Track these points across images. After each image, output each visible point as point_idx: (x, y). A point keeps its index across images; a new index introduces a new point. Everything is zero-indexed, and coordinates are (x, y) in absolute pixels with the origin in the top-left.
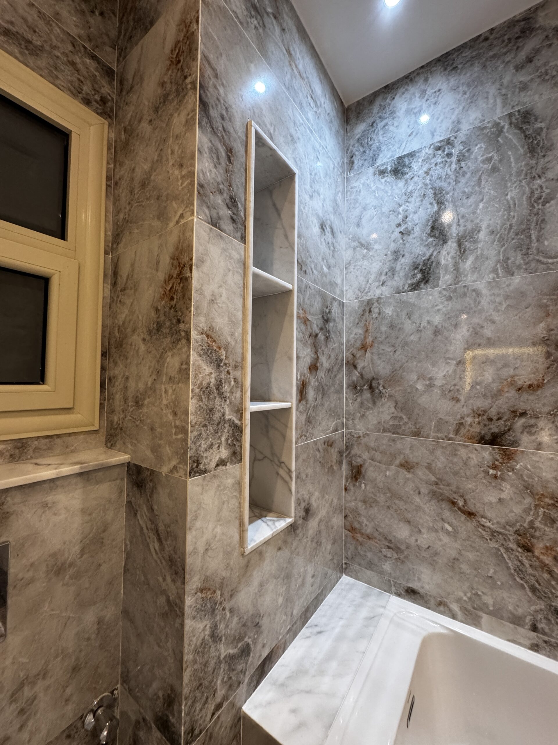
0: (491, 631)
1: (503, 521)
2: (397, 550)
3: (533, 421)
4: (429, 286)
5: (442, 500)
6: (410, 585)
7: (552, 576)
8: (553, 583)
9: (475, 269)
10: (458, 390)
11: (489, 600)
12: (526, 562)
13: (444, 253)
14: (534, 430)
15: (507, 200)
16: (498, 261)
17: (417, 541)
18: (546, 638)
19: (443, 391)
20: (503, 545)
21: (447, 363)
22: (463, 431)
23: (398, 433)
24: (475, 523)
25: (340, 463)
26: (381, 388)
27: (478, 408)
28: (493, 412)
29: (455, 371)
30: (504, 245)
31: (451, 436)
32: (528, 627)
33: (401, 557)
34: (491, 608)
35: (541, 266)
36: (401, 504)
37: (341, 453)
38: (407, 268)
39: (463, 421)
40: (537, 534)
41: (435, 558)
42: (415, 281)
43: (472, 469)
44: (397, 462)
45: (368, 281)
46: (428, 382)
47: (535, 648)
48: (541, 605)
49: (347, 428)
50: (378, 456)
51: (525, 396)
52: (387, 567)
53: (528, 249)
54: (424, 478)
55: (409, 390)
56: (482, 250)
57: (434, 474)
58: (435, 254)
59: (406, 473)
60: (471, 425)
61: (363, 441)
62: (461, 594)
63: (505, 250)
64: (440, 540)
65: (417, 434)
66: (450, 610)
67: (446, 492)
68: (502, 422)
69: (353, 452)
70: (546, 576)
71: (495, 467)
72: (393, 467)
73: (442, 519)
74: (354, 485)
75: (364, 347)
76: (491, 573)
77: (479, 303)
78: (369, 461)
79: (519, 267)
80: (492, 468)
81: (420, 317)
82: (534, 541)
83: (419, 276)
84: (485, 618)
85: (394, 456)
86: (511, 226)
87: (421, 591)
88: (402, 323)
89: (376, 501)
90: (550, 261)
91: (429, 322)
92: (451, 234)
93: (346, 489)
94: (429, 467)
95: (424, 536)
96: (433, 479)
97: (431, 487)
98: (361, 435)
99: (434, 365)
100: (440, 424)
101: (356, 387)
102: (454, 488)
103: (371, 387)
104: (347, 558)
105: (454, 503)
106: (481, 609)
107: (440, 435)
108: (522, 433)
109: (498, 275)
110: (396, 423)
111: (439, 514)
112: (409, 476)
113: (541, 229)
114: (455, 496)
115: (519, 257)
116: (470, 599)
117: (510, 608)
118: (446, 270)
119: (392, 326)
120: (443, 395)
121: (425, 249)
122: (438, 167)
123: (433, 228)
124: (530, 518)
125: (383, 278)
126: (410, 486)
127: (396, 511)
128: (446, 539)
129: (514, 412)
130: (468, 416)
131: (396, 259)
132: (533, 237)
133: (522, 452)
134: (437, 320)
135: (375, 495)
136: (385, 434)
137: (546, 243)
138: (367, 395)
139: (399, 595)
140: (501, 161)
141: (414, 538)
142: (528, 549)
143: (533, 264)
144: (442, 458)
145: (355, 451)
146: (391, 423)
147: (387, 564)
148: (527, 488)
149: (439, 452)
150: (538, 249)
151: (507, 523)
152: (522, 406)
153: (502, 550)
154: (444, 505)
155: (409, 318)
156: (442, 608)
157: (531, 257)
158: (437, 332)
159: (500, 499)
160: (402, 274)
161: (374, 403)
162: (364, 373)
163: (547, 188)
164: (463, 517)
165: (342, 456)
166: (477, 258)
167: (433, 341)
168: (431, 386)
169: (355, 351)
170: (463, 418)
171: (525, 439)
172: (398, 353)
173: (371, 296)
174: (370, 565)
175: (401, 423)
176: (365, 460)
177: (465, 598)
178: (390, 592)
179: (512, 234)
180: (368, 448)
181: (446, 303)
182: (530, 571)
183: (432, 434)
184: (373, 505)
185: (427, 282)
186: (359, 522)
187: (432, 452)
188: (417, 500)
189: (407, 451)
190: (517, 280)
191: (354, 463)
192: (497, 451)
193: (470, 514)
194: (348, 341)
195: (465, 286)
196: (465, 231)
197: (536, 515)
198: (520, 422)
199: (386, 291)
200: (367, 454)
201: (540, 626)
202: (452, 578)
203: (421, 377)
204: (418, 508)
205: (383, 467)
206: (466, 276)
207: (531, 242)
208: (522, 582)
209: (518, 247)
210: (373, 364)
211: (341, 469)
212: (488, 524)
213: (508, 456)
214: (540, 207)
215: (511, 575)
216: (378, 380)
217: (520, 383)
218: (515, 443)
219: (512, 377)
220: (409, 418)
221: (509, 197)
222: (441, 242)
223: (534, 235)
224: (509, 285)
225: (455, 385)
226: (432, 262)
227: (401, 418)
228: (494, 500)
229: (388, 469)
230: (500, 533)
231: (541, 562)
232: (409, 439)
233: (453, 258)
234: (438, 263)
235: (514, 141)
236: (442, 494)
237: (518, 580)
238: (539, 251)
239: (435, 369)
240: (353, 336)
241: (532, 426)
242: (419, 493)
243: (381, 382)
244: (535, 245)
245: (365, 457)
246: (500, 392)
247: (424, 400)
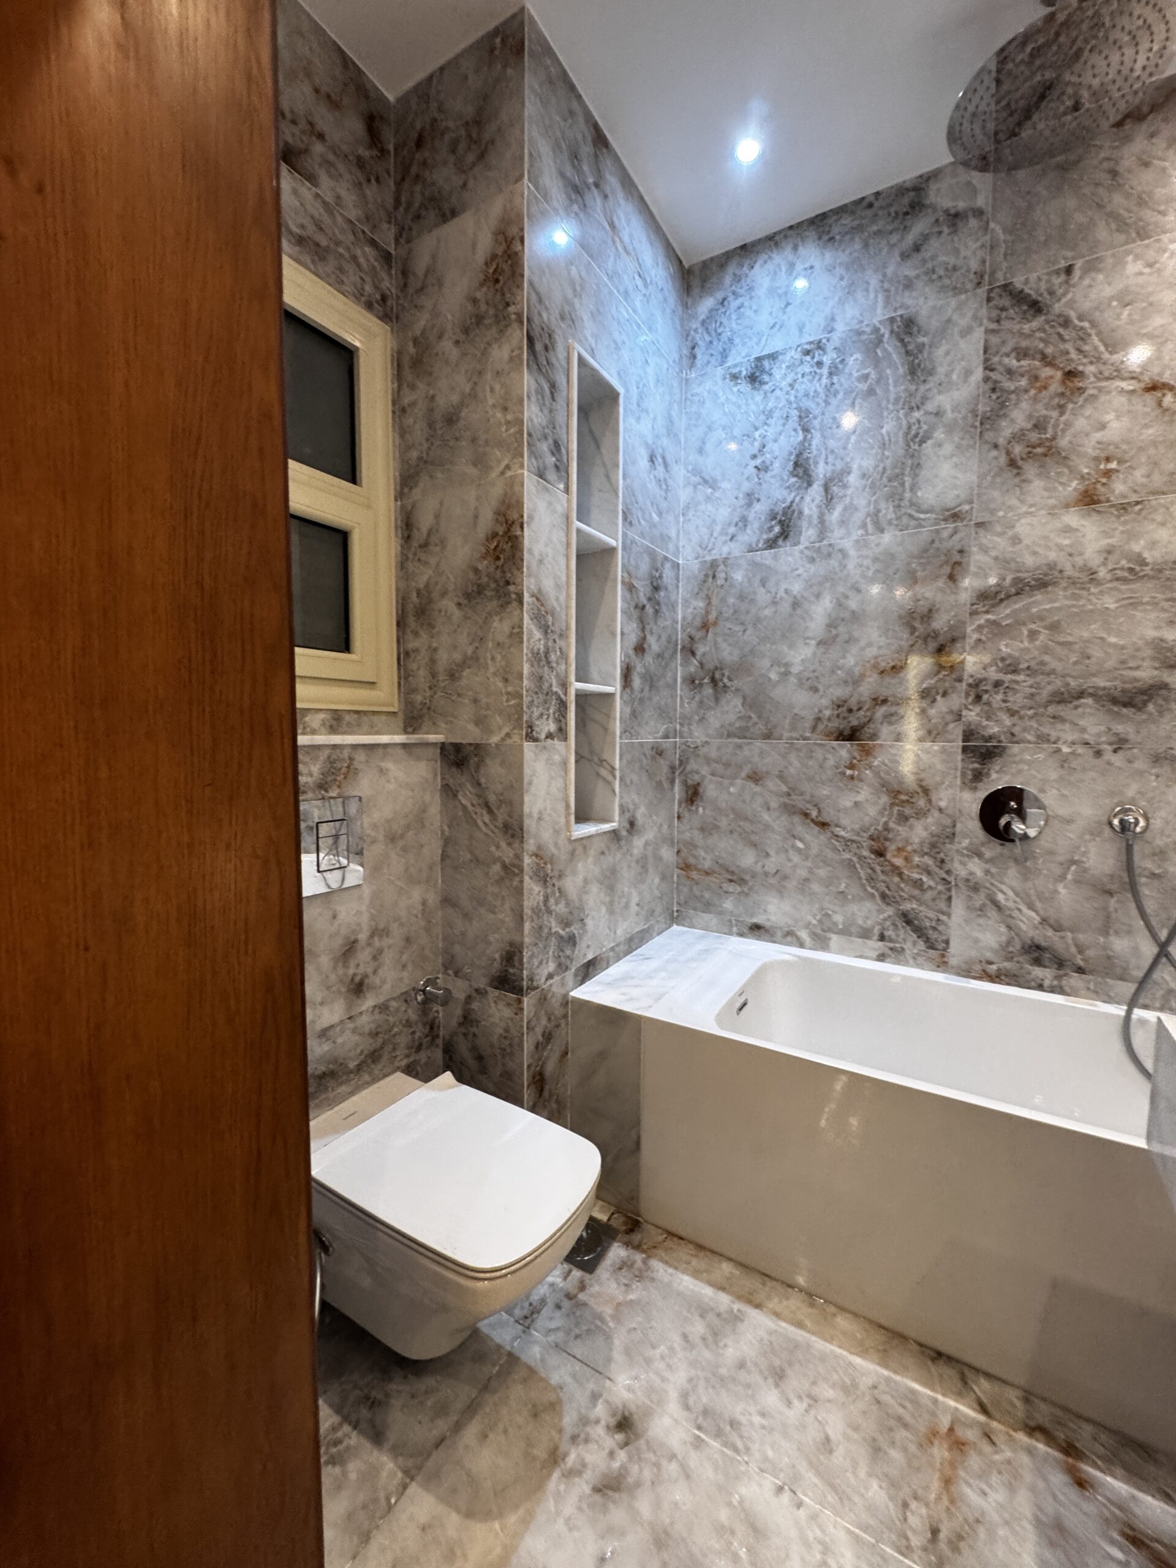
0: (841, 951)
1: (857, 827)
2: (742, 881)
3: (893, 709)
4: (788, 544)
5: (794, 813)
6: (755, 920)
7: (902, 878)
8: (902, 885)
9: (843, 522)
10: (817, 678)
11: (838, 918)
12: (878, 868)
13: (808, 499)
14: (893, 719)
15: (882, 435)
16: (868, 515)
17: (763, 867)
18: (892, 945)
19: (800, 680)
20: (856, 854)
21: (806, 644)
22: (821, 727)
23: (745, 738)
24: (829, 834)
25: (672, 782)
26: (726, 680)
27: (838, 698)
28: (853, 703)
29: (814, 654)
30: (875, 493)
31: (808, 735)
32: (876, 937)
33: (746, 890)
34: (841, 927)
35: (913, 523)
36: (747, 826)
37: (673, 769)
38: (763, 518)
39: (821, 715)
40: (890, 836)
41: (783, 883)
42: (771, 535)
43: (829, 772)
44: (743, 774)
45: (712, 535)
46: (783, 670)
47: (881, 958)
48: (890, 911)
49: (681, 737)
50: (719, 768)
51: (888, 679)
52: (728, 905)
53: (901, 500)
54: (774, 789)
55: (760, 680)
56: (852, 498)
57: (785, 782)
58: (798, 499)
59: (753, 786)
60: (829, 720)
61: (703, 751)
62: (810, 918)
63: (875, 501)
64: (789, 860)
65: (768, 736)
66: (798, 938)
67: (798, 802)
68: (862, 713)
69: (689, 768)
70: (896, 879)
71: (852, 767)
72: (739, 782)
73: (793, 836)
74: (689, 810)
75: (705, 626)
76: (842, 887)
77: (845, 567)
78: (709, 777)
79: (890, 523)
80: (850, 768)
81: (777, 584)
82: (887, 844)
83: (777, 529)
84: (834, 938)
85: (740, 767)
86: (884, 468)
87: (767, 924)
88: (755, 593)
89: (717, 827)
90: (922, 516)
91: (786, 591)
92: (817, 475)
93: (679, 817)
94: (781, 777)
95: (773, 859)
96: (784, 788)
97: (782, 800)
98: (699, 744)
99: (791, 646)
100: (797, 719)
101: (693, 682)
102: (807, 797)
103: (713, 680)
104: (678, 904)
105: (806, 815)
106: (830, 930)
107: (794, 735)
108: (882, 723)
109: (866, 531)
110: (744, 724)
111: (789, 831)
112: (757, 789)
113: (916, 475)
114: (809, 806)
115: (891, 509)
116: (820, 921)
117: (860, 922)
118: (810, 523)
119: (742, 597)
120: (800, 684)
121: (785, 493)
122: (805, 380)
123: (796, 464)
124: (885, 819)
125: (732, 530)
126: (759, 800)
127: (740, 834)
128: (796, 858)
129: (875, 700)
130: (826, 708)
131: (749, 505)
132: (907, 485)
133: (881, 745)
134: (797, 588)
135: (715, 819)
136: (730, 740)
137: (919, 494)
138: (708, 691)
139: (741, 935)
140: (878, 381)
141: (760, 864)
142: (880, 853)
143: (905, 520)
144: (796, 763)
145: (692, 765)
146: (737, 725)
147: (728, 901)
148: (883, 786)
149: (793, 757)
150: (910, 501)
151: (861, 829)
152: (884, 693)
153: (855, 859)
154: (797, 819)
155: (764, 586)
156: (789, 939)
157: (903, 510)
158: (796, 604)
159: (855, 803)
160: (756, 525)
161: (717, 700)
162: (704, 661)
163: (925, 423)
164: (816, 829)
165: (674, 773)
166: (845, 509)
167: (791, 615)
168: (786, 674)
169: (693, 632)
170: (820, 711)
171: (885, 730)
172: (748, 632)
173: (715, 555)
174: (707, 907)
175: (750, 725)
176: (704, 776)
177: (814, 922)
178: (730, 933)
179: (885, 479)
180: (708, 760)
181: (808, 566)
182: (882, 877)
183: (786, 734)
184: (713, 831)
185: (786, 537)
186: (695, 857)
187: (784, 756)
188: (766, 817)
189: (756, 759)
190: (887, 538)
191: (690, 782)
192: (855, 747)
193: (824, 825)
194: (684, 619)
195: (830, 545)
196: (833, 471)
197: (891, 815)
198: (881, 711)
199: (735, 549)
200: (706, 768)
201: (887, 933)
202: (801, 902)
203: (776, 663)
204: (767, 827)
205: (726, 782)
206: (833, 531)
207: (904, 491)
208: (872, 891)
209: (890, 497)
210: (716, 649)
211: (672, 789)
212: (842, 833)
213: (867, 752)
214: (916, 447)
215: (863, 886)
216: (722, 669)
217: (883, 664)
218: (874, 736)
219: (876, 658)
220: (759, 717)
221: (884, 431)
222: (805, 485)
223: (908, 480)
224: (878, 545)
225: (814, 671)
226: (794, 511)
227: (750, 718)
228: (849, 804)
229: (732, 784)
230: (853, 841)
231: (893, 865)
232: (758, 743)
233: (819, 507)
234: (801, 513)
235: (895, 356)
236: (794, 806)
237: (869, 889)
238: (912, 504)
239: (792, 652)
240: (690, 610)
241: (892, 715)
242: (768, 809)
243: (727, 673)
244: (907, 495)
245: (703, 773)
246: (862, 676)
247: (777, 693)
